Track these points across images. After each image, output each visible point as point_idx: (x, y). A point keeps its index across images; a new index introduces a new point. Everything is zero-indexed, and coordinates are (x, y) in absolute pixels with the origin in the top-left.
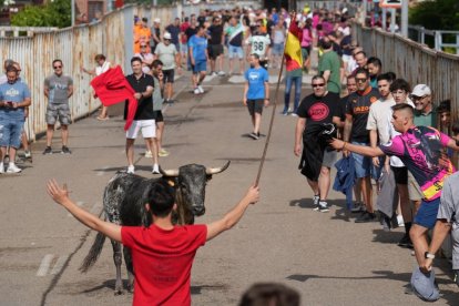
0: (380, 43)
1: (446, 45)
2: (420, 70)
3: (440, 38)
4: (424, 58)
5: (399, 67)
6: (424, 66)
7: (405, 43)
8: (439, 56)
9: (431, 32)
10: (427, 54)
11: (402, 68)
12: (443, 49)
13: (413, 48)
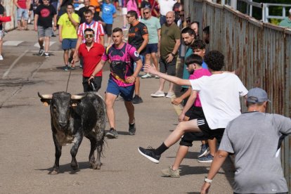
0: (210, 14)
1: (272, 17)
2: (247, 40)
3: (267, 10)
4: (251, 28)
5: (227, 37)
6: (251, 37)
7: (234, 14)
8: (265, 27)
9: (259, 5)
10: (254, 25)
11: (231, 38)
12: (270, 20)
13: (240, 19)
